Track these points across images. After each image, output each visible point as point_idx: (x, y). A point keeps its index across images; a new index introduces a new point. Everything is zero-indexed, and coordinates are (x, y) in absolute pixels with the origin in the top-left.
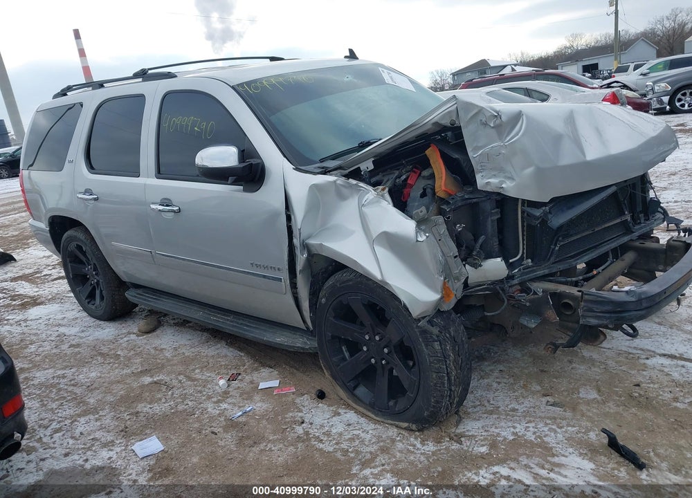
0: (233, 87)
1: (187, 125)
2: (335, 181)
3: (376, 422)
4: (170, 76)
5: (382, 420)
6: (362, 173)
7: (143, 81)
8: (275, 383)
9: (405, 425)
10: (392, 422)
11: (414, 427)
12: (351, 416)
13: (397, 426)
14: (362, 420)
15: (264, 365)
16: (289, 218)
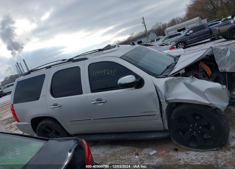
0: (120, 58)
1: (103, 73)
2: (173, 78)
3: (203, 152)
4: (86, 59)
5: (205, 150)
6: (180, 74)
7: (73, 62)
8: (155, 152)
9: (216, 149)
10: (210, 150)
11: (219, 148)
12: (192, 153)
13: (212, 151)
14: (198, 153)
15: (144, 148)
16: (158, 94)
